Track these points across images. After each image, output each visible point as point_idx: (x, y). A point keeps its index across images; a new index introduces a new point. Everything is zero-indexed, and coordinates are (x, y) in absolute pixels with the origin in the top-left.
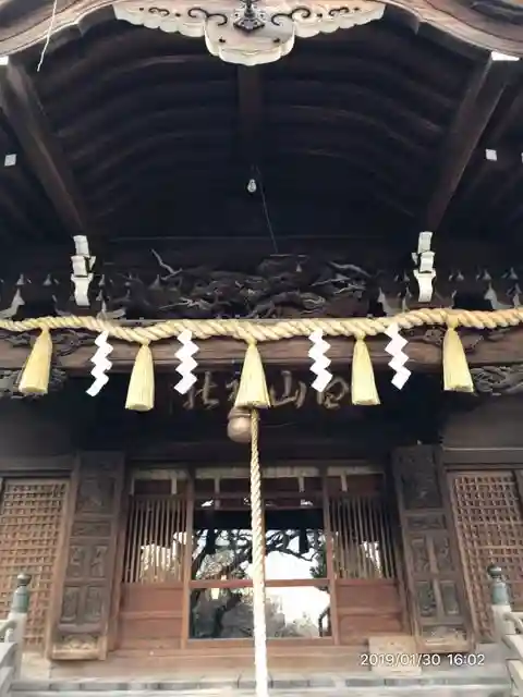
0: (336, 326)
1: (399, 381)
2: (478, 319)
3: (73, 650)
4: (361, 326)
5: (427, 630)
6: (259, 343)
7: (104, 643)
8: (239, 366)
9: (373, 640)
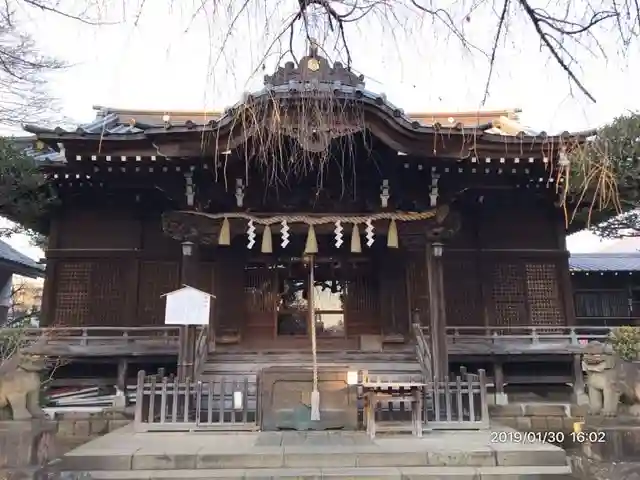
0: (346, 220)
1: (370, 244)
2: (404, 217)
3: (226, 339)
4: (356, 220)
5: (386, 334)
6: (314, 226)
7: (239, 337)
8: (307, 236)
9: (362, 337)
